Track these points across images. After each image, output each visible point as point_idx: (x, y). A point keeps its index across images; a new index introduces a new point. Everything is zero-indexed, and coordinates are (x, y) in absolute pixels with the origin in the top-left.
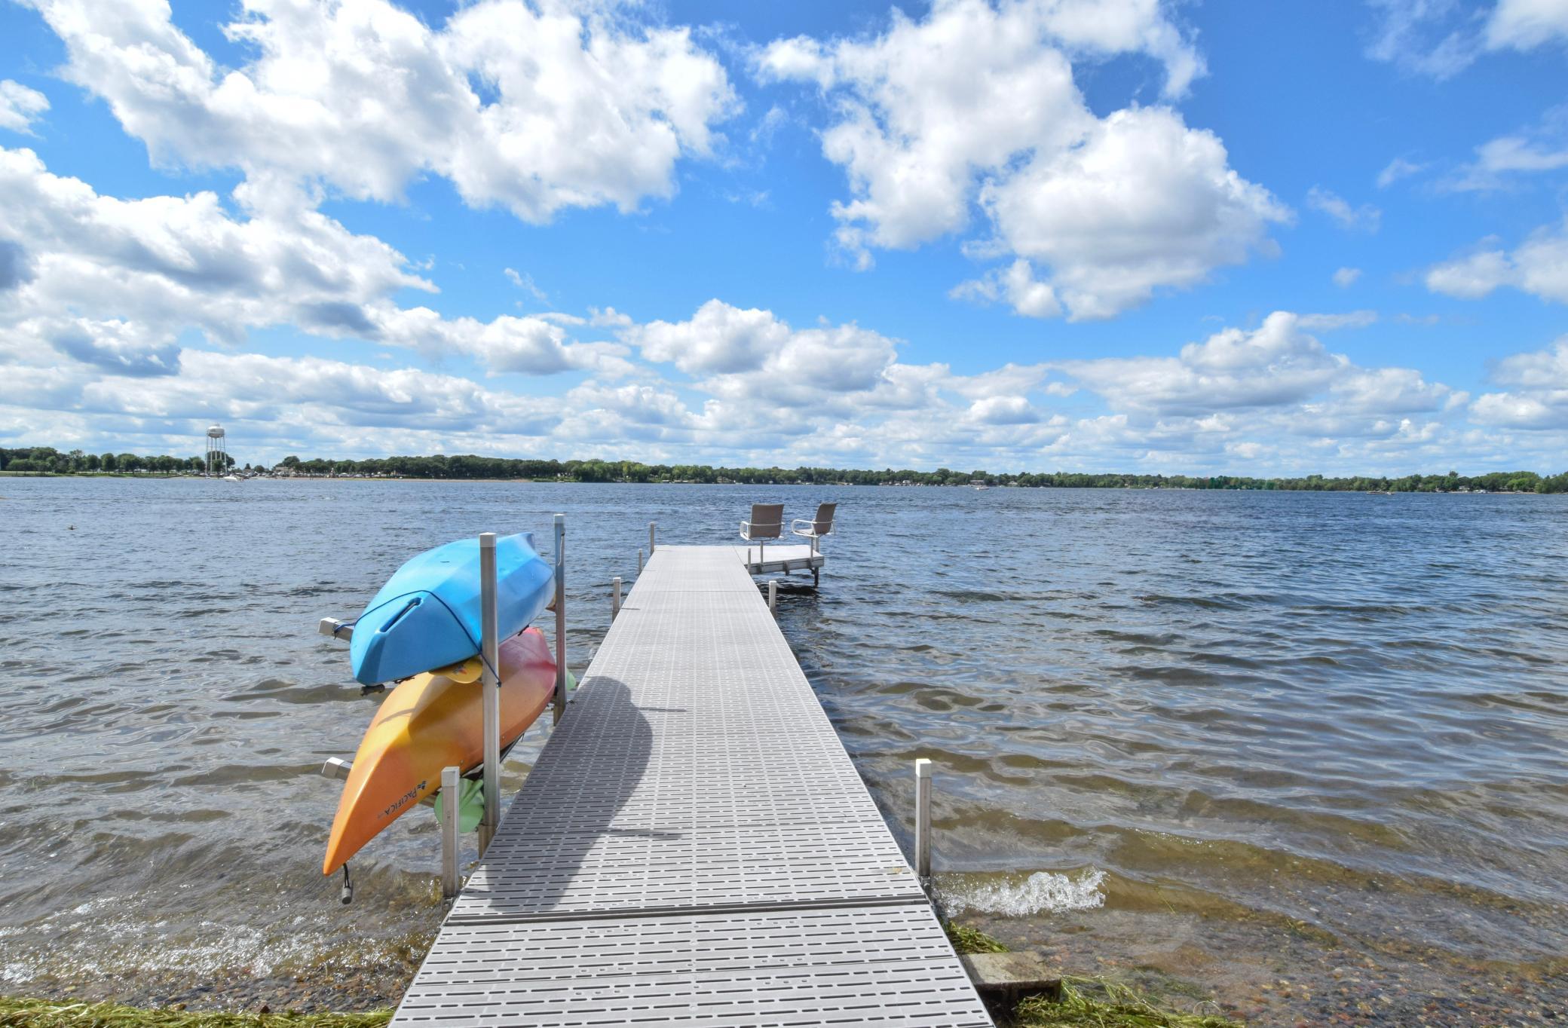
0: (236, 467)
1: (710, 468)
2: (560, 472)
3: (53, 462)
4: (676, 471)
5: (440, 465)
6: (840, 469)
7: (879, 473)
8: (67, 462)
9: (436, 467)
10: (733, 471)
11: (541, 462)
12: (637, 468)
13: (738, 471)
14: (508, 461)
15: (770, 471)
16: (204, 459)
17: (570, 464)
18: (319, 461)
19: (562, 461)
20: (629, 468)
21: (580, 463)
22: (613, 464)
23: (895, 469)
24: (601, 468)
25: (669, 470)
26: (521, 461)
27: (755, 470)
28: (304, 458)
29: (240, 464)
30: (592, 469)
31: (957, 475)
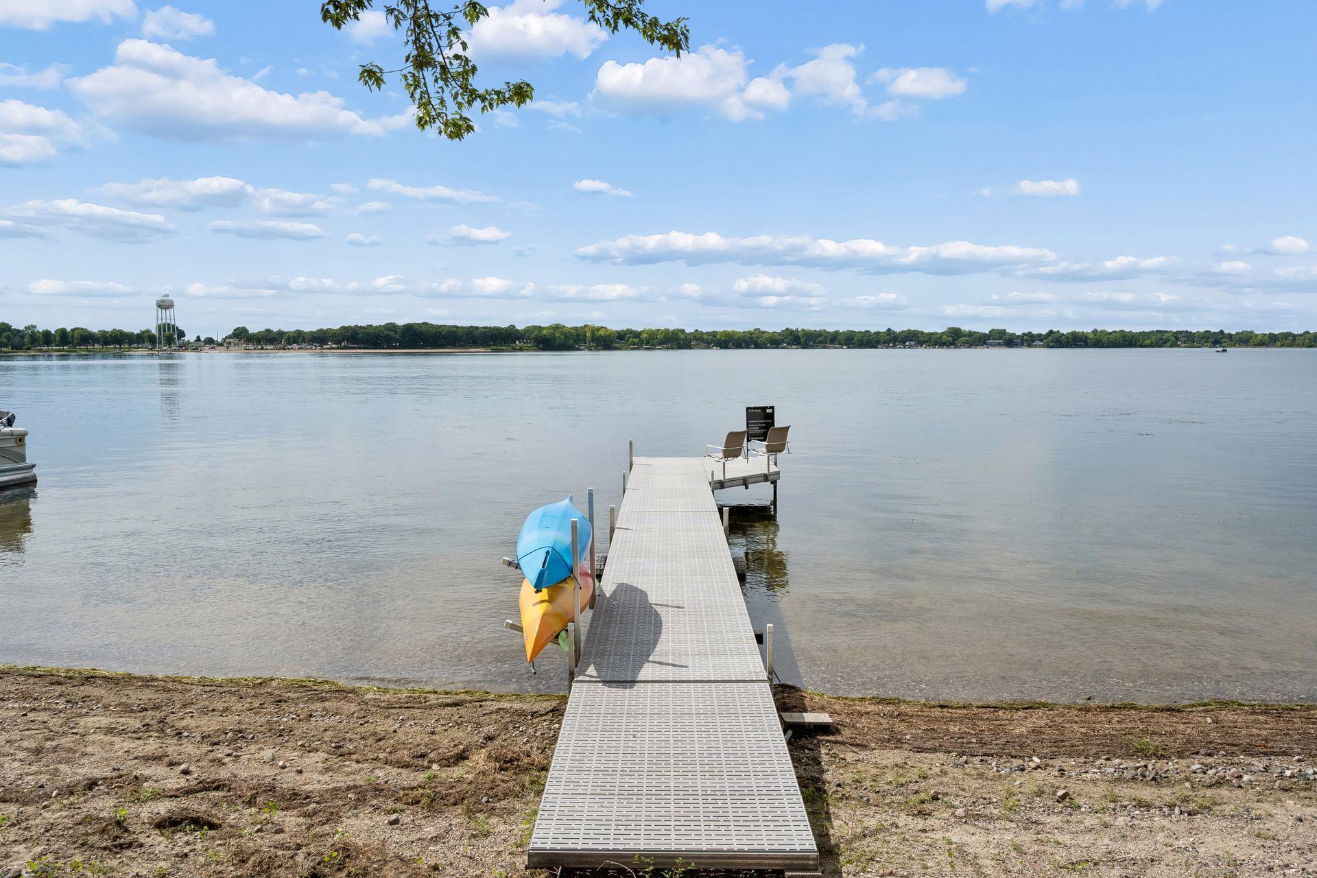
0: (186, 339)
1: (683, 331)
2: (518, 338)
3: (8, 338)
4: (645, 336)
5: (392, 334)
6: (831, 329)
7: (878, 333)
8: (23, 337)
9: (388, 335)
10: (708, 334)
11: (497, 329)
12: (602, 332)
13: (714, 334)
14: (463, 328)
15: (750, 333)
16: (154, 331)
17: (529, 330)
18: (268, 331)
19: (520, 327)
20: (593, 332)
21: (540, 328)
22: (575, 328)
23: (898, 329)
24: (562, 333)
25: (637, 335)
26: (477, 328)
27: (734, 333)
28: (253, 329)
29: (190, 337)
30: (553, 334)
31: (971, 334)
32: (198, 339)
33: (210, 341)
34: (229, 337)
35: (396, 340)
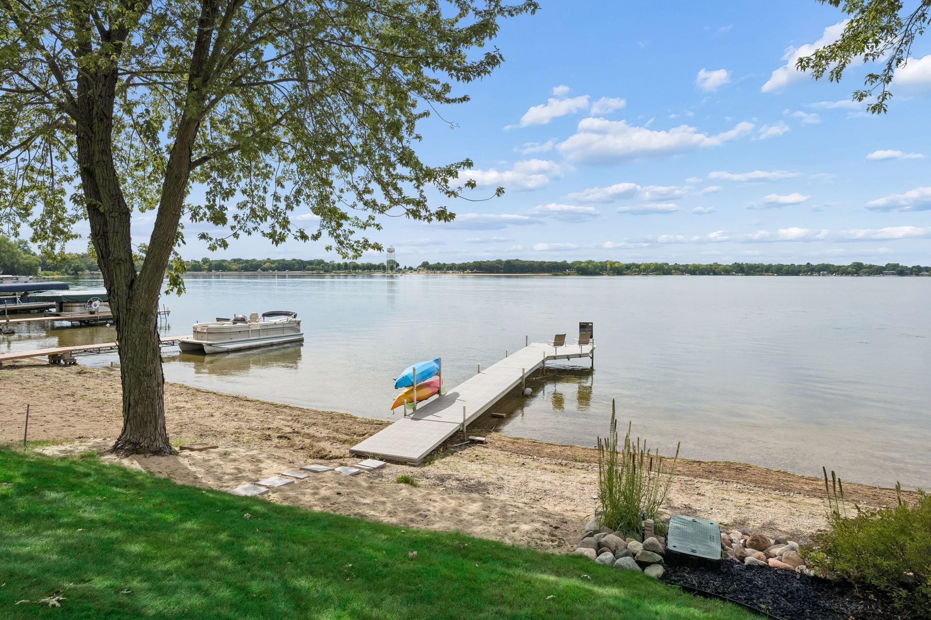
0: (400, 267)
1: (667, 264)
2: (568, 268)
3: (323, 267)
4: (643, 267)
5: (500, 265)
6: (766, 263)
7: (800, 266)
8: (329, 266)
9: (497, 267)
10: (683, 266)
11: (556, 263)
12: (616, 265)
13: (687, 266)
14: (537, 262)
15: (711, 265)
16: (386, 264)
17: (574, 263)
18: (438, 263)
19: (569, 261)
20: (611, 265)
21: (581, 263)
22: (601, 263)
23: (814, 263)
24: (594, 266)
25: (638, 266)
26: (545, 262)
27: (700, 265)
28: (431, 263)
29: (401, 266)
30: (587, 266)
32: (405, 268)
33: (411, 269)
34: (420, 266)
35: (502, 269)
